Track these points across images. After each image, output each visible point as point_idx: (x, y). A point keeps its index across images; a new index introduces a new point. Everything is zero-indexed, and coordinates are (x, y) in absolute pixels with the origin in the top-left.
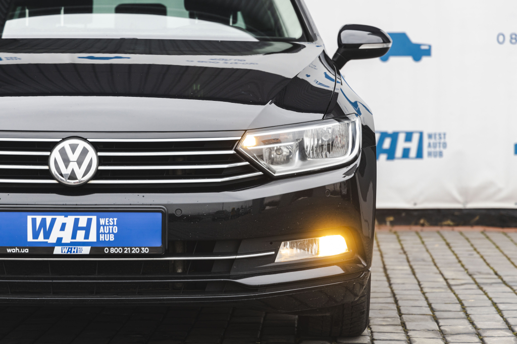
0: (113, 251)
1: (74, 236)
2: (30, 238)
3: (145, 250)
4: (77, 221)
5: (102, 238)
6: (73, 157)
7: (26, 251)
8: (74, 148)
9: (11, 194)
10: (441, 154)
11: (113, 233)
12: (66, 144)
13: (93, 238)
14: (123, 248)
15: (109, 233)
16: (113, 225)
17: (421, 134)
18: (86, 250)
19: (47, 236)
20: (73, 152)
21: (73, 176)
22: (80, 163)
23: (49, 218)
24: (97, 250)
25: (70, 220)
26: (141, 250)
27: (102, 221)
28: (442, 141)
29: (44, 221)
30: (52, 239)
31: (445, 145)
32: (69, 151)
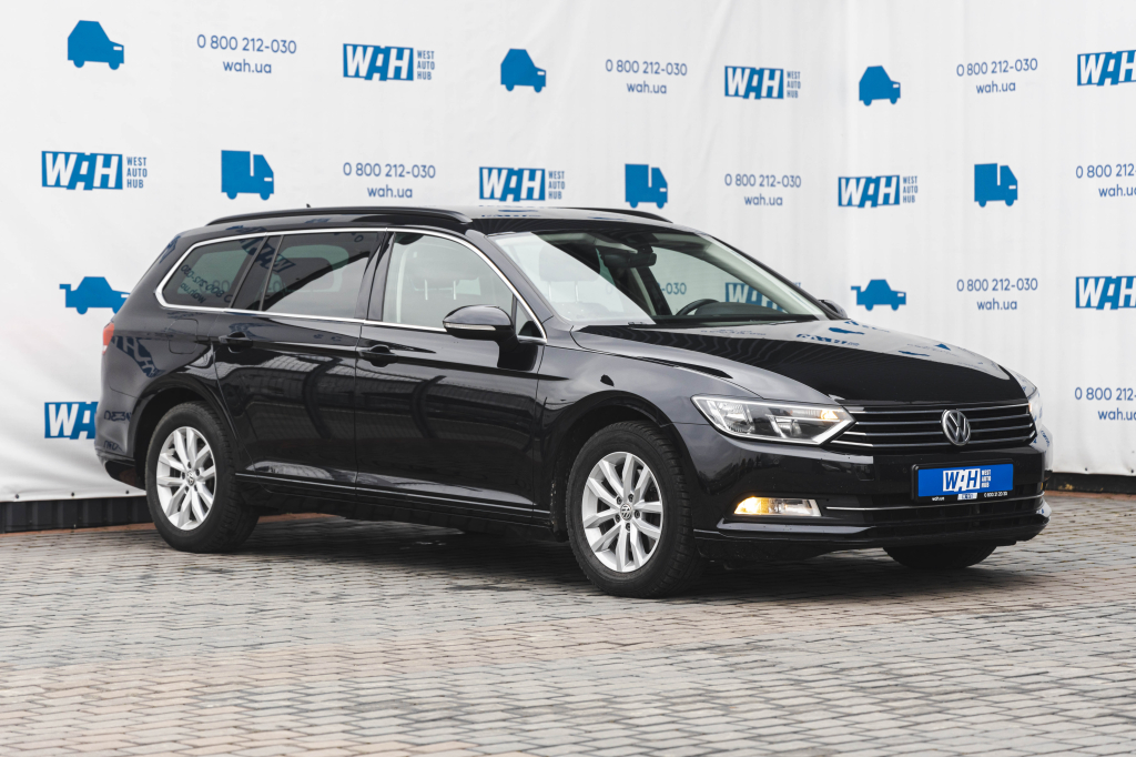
1: (968, 486)
2: (945, 489)
3: (1006, 494)
4: (970, 473)
13: (978, 487)
18: (975, 496)
19: (954, 487)
23: (955, 472)
29: (952, 474)
30: (956, 489)
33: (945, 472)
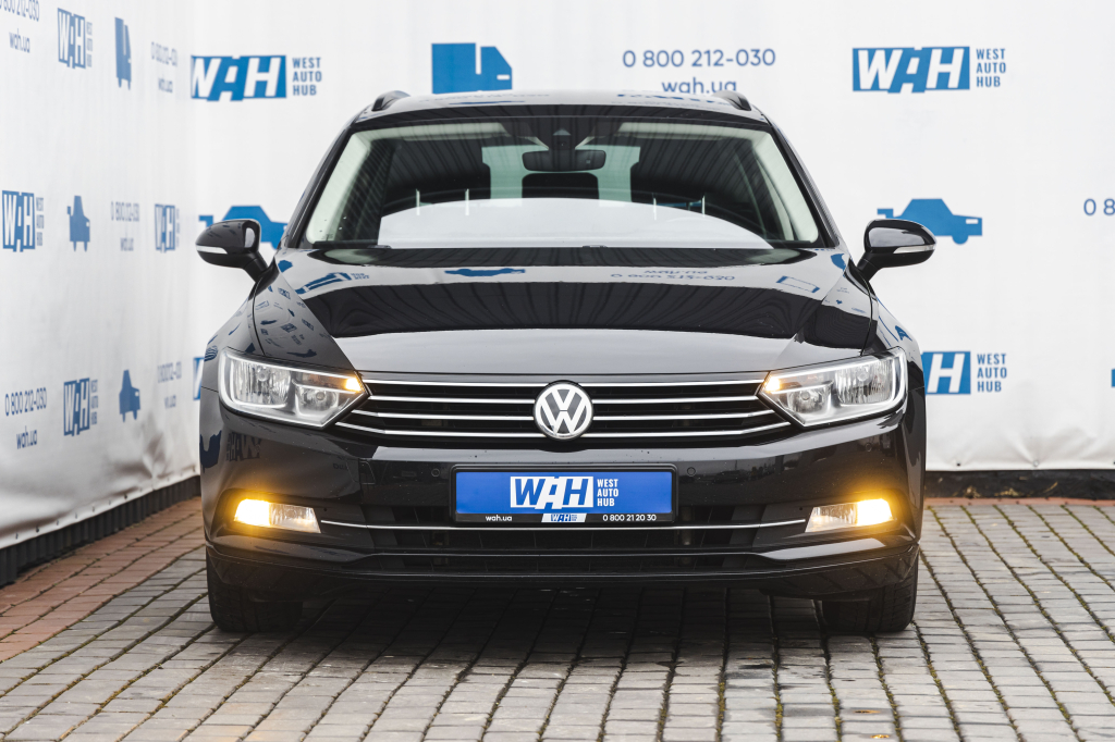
0: (613, 518)
1: (566, 501)
2: (514, 504)
3: (651, 518)
4: (569, 483)
5: (600, 502)
6: (564, 405)
7: (509, 519)
8: (564, 394)
9: (489, 451)
10: (998, 387)
11: (613, 497)
12: (554, 390)
14: (625, 515)
15: (608, 497)
16: (614, 488)
17: (967, 355)
18: (581, 518)
19: (534, 500)
20: (563, 400)
21: (563, 429)
22: (571, 411)
23: (536, 480)
24: (594, 518)
25: (561, 482)
26: (647, 517)
27: (600, 483)
28: (1000, 366)
29: (530, 483)
30: (540, 505)
31: (1004, 373)
32: (557, 398)
33: (513, 479)
